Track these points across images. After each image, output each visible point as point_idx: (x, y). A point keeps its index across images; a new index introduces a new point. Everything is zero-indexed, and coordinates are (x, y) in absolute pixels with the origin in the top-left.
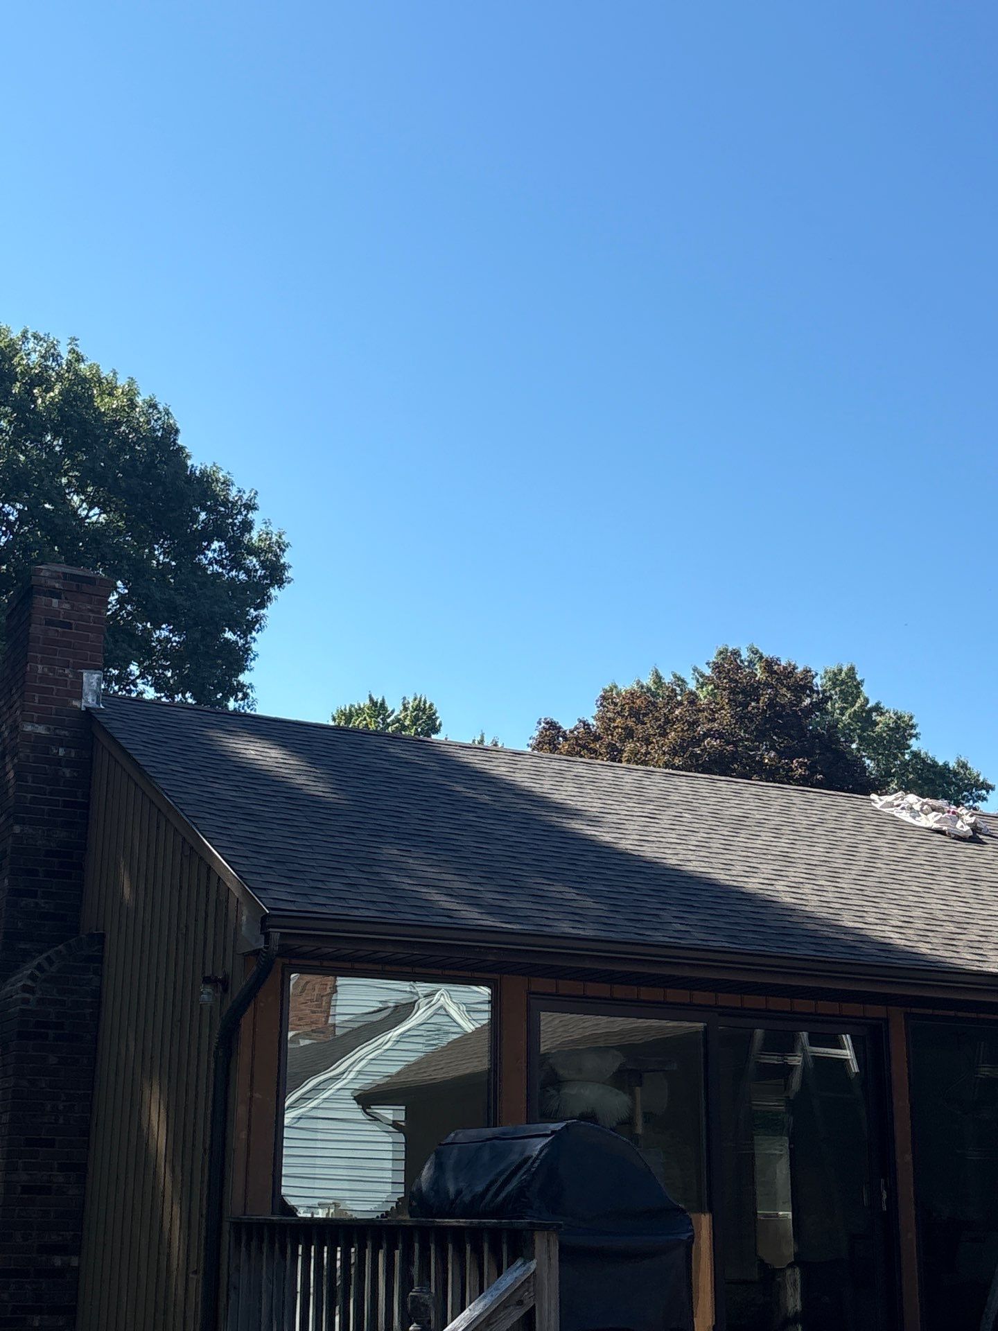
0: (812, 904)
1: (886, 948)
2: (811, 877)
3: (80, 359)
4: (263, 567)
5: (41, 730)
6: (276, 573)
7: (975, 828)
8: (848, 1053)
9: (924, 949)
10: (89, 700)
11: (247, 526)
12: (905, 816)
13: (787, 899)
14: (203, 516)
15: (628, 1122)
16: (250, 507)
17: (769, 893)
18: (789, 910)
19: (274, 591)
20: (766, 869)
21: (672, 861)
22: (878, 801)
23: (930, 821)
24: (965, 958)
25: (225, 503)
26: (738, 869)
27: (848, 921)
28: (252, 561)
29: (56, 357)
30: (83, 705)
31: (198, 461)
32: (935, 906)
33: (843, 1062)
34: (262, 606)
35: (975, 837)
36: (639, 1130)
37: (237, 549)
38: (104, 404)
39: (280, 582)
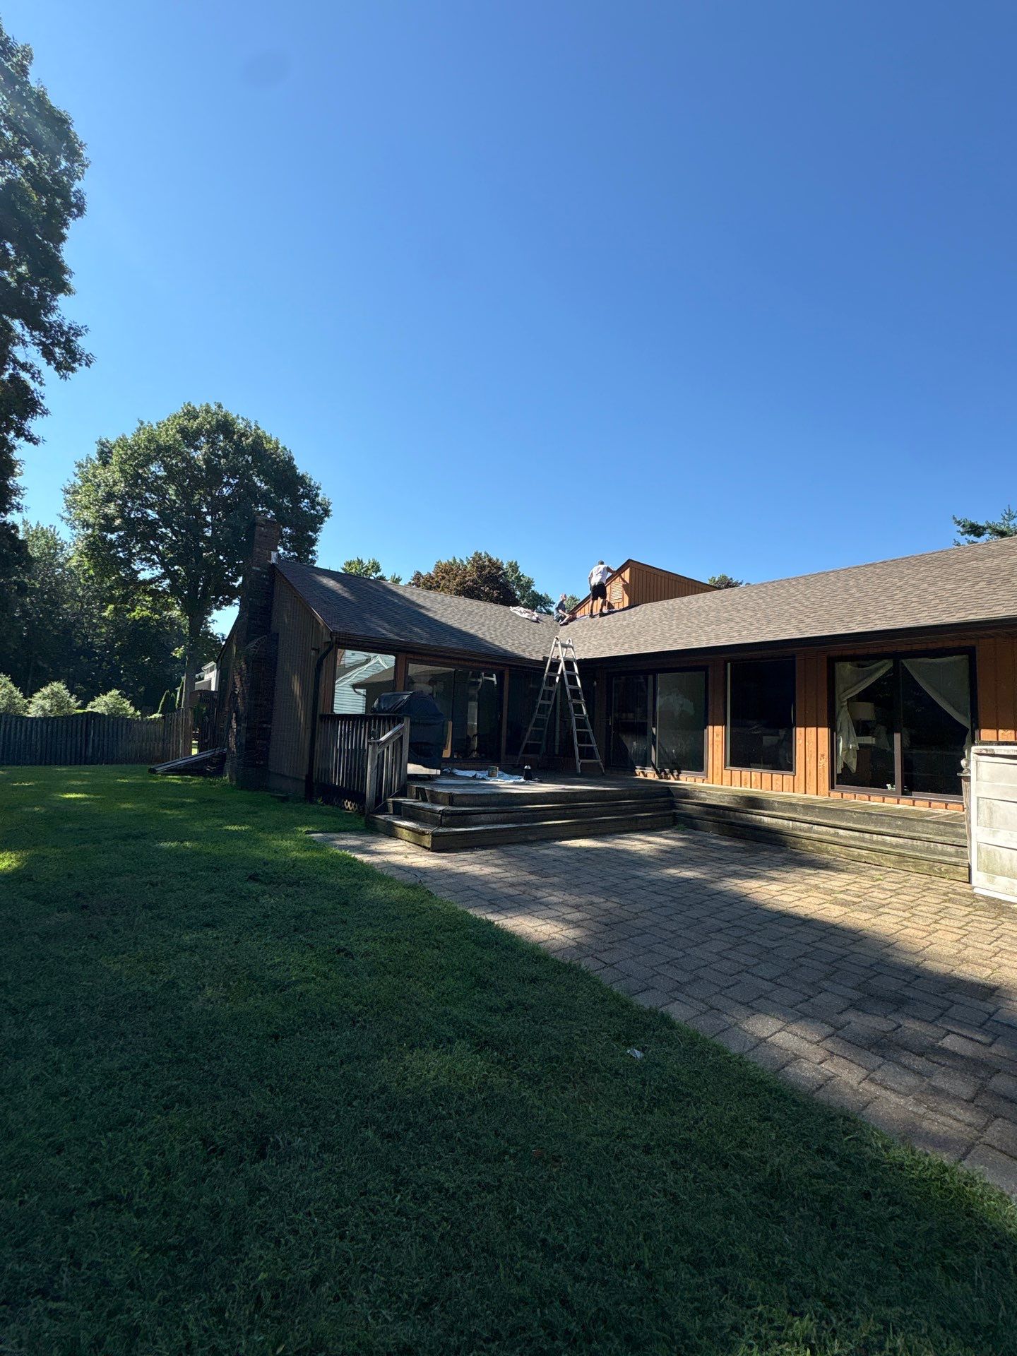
0: (488, 638)
1: (506, 651)
2: (489, 630)
3: (258, 429)
4: (323, 510)
5: (258, 569)
6: (327, 512)
7: (538, 619)
8: (494, 679)
9: (516, 652)
10: (273, 561)
11: (317, 495)
12: (519, 614)
13: (481, 636)
14: (302, 490)
15: (431, 694)
16: (318, 488)
17: (476, 634)
18: (481, 639)
19: (326, 519)
20: (476, 627)
21: (450, 623)
22: (512, 609)
23: (525, 616)
24: (527, 655)
25: (310, 486)
26: (469, 627)
27: (497, 643)
28: (318, 508)
29: (250, 427)
30: (271, 562)
31: (300, 471)
32: (522, 640)
33: (493, 682)
34: (322, 523)
35: (537, 621)
36: (435, 696)
37: (313, 503)
38: (267, 446)
39: (328, 516)
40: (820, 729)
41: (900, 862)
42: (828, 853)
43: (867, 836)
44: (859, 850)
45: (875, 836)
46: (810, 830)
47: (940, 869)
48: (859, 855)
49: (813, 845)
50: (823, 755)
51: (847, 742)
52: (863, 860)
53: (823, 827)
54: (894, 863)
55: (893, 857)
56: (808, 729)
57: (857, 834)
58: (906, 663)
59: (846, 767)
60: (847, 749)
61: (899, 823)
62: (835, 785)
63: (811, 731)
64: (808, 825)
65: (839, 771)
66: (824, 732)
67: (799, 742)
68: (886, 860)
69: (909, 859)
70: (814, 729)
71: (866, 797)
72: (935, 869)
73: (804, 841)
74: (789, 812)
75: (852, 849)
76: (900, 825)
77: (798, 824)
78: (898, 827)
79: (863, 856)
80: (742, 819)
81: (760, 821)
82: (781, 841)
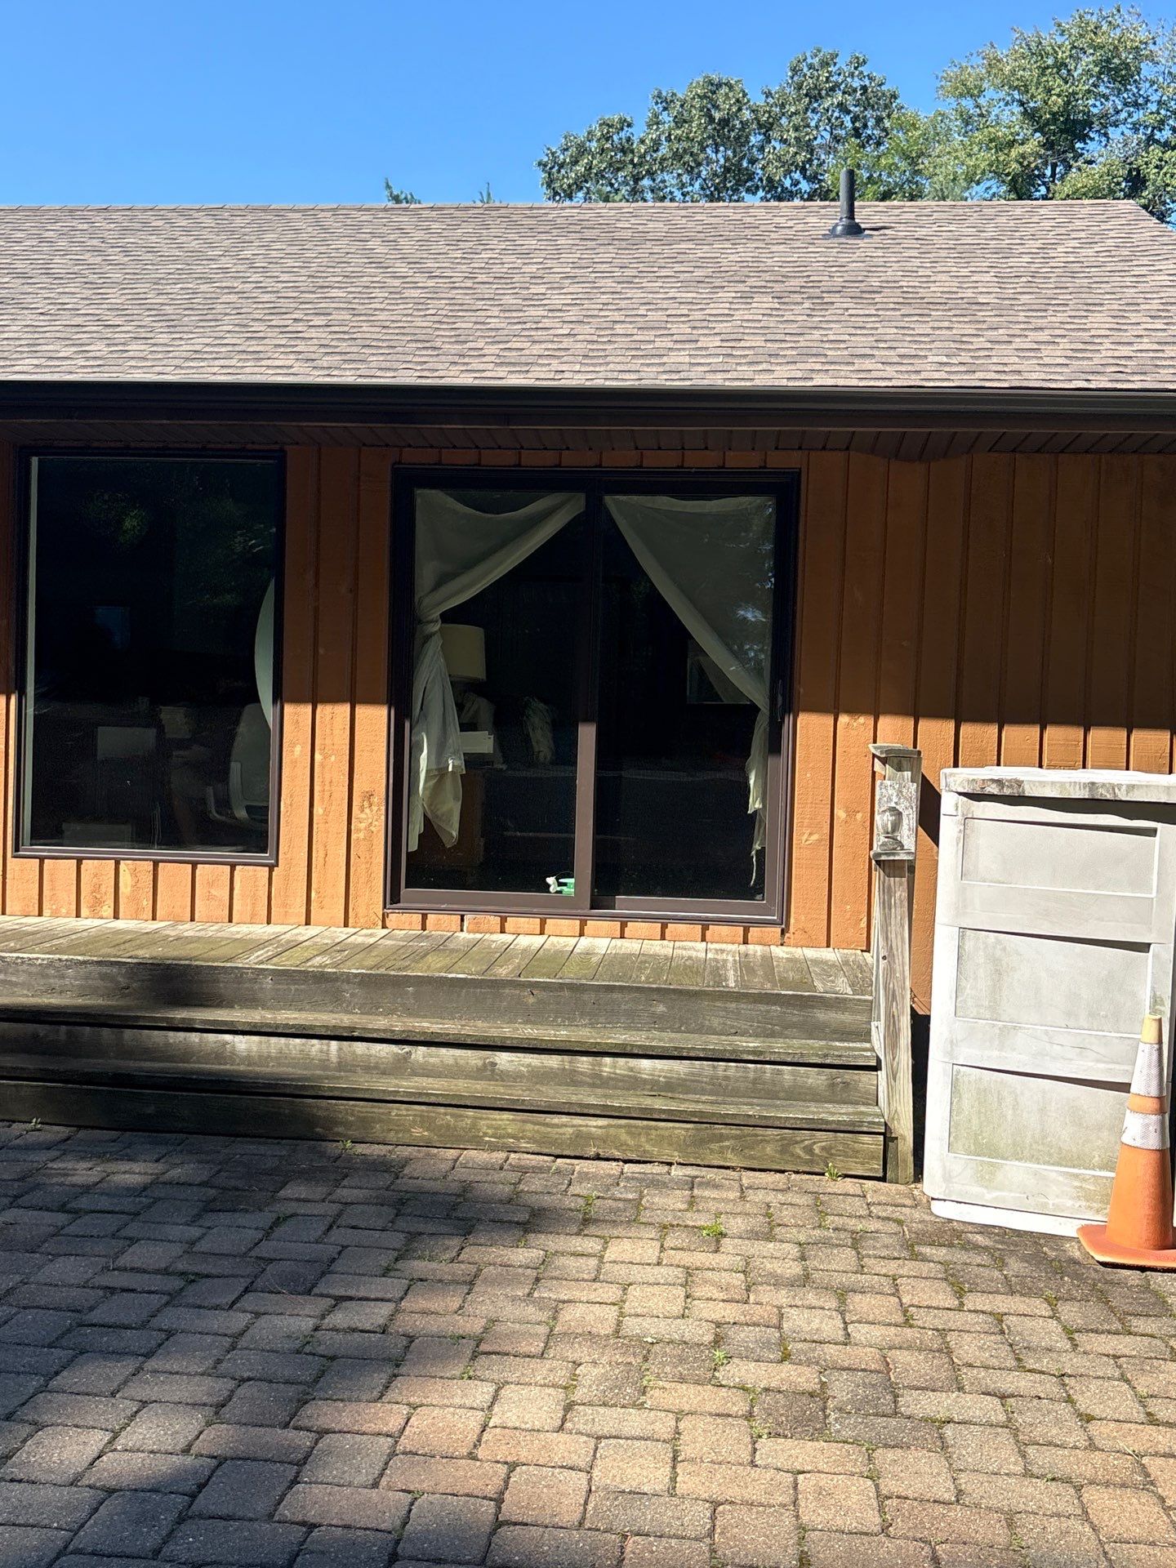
40: (362, 711)
41: (701, 1142)
42: (478, 1143)
43: (584, 1063)
44: (578, 1121)
45: (608, 1060)
46: (400, 1067)
47: (809, 1150)
48: (579, 1135)
49: (426, 1122)
50: (369, 796)
51: (439, 753)
52: (592, 1152)
53: (443, 1051)
54: (681, 1147)
55: (680, 1130)
56: (325, 711)
57: (553, 1061)
58: (615, 504)
59: (430, 832)
60: (439, 774)
61: (661, 1008)
62: (403, 890)
63: (335, 715)
64: (394, 1048)
65: (414, 846)
66: (375, 719)
67: (295, 752)
68: (660, 1141)
69: (725, 1130)
70: (347, 708)
71: (495, 920)
72: (798, 1151)
73: (396, 1111)
74: (315, 1006)
75: (556, 1119)
76: (662, 1017)
77: (360, 1048)
78: (658, 1022)
79: (590, 1137)
80: (150, 1053)
81: (219, 1055)
82: (311, 1121)
